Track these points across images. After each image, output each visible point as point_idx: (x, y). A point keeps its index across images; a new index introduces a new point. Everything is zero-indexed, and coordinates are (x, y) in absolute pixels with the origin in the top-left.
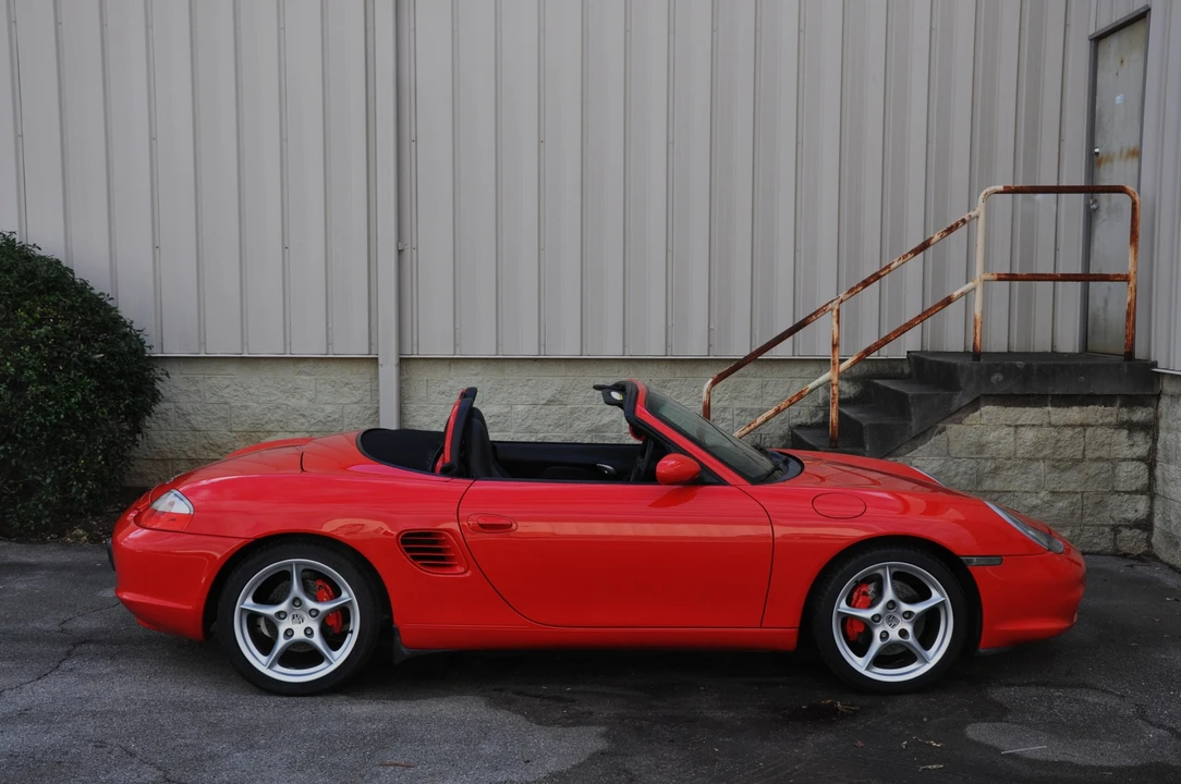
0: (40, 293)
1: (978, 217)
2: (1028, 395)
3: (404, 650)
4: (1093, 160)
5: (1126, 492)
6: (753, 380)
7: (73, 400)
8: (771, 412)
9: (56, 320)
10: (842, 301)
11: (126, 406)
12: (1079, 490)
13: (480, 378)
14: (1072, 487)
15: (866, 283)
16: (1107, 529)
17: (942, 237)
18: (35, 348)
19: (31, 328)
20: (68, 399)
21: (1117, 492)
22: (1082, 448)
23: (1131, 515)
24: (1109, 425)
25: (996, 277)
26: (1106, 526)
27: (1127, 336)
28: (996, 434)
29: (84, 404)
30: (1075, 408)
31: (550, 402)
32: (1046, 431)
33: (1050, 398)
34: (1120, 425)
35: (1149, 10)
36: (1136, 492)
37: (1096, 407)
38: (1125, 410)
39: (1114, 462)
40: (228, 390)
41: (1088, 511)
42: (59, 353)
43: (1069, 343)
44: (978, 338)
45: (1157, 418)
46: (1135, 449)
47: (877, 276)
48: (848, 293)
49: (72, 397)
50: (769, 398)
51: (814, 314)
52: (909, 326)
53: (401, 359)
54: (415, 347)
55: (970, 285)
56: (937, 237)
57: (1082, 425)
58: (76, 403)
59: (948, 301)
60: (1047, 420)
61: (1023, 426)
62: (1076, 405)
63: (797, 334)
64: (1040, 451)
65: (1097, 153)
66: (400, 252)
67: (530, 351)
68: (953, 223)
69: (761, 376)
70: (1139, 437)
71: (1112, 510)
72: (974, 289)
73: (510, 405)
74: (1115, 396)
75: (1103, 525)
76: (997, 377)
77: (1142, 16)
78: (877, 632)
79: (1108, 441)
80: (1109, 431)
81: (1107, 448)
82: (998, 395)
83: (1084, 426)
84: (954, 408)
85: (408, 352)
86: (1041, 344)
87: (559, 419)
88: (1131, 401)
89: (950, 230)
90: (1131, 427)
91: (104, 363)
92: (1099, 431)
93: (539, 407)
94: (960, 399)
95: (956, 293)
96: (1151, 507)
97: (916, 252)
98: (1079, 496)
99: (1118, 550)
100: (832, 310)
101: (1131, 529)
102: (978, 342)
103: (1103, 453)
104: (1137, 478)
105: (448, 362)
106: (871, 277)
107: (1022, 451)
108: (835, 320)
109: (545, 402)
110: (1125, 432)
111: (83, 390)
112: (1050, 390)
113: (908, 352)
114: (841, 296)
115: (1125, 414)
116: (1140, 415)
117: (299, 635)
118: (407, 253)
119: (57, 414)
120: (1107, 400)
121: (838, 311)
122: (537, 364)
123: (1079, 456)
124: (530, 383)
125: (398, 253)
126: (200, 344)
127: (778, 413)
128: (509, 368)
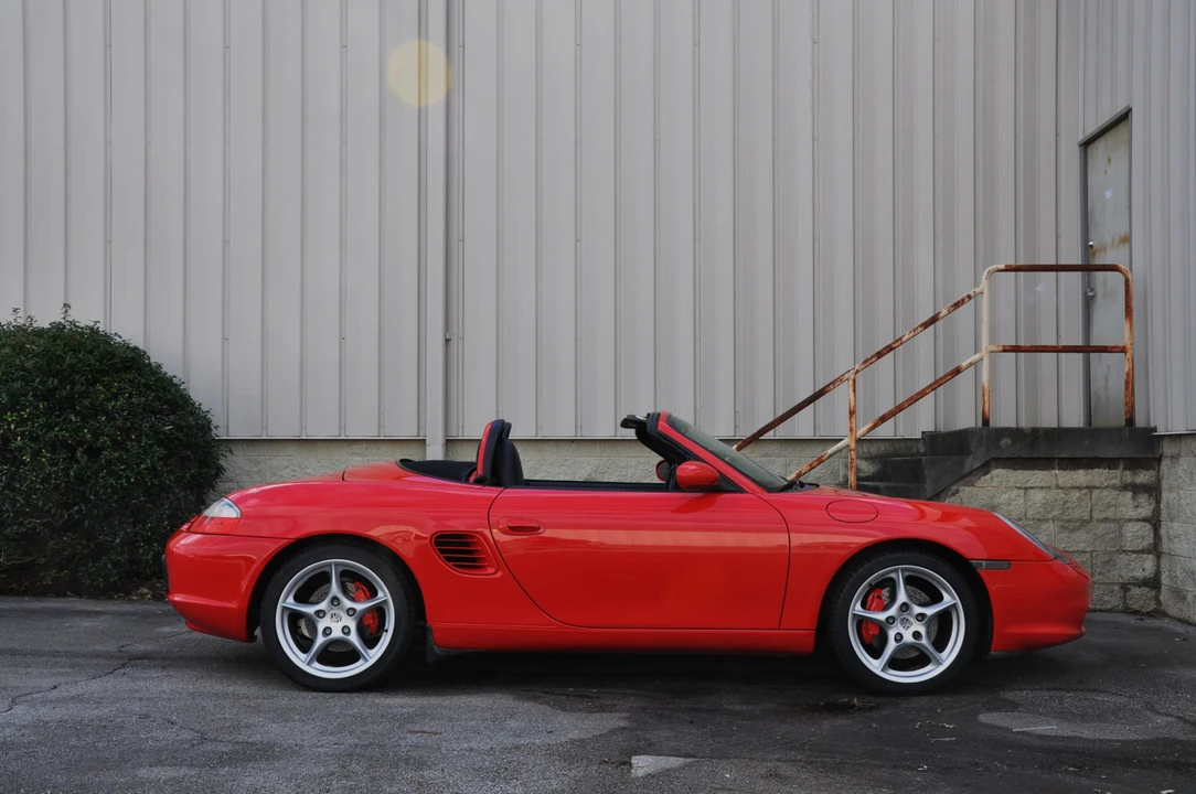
0: (118, 371)
1: (982, 293)
2: (1037, 459)
3: (437, 650)
4: (1088, 250)
5: (1133, 552)
6: (778, 459)
7: (143, 466)
8: (795, 475)
9: (130, 397)
10: (857, 372)
11: (191, 476)
12: (1088, 549)
14: (1081, 546)
15: (880, 355)
16: (1116, 588)
17: (949, 312)
18: (111, 418)
19: (109, 400)
20: (138, 465)
21: (1124, 551)
22: (1089, 509)
23: (1139, 574)
24: (1114, 487)
25: (1001, 349)
26: (1116, 584)
27: (1126, 404)
28: (1007, 496)
29: (152, 470)
30: (1081, 472)
32: (1054, 493)
33: (1056, 461)
34: (1125, 487)
35: (1131, 110)
36: (1142, 551)
37: (1101, 470)
38: (1128, 472)
39: (1120, 522)
40: (287, 471)
41: (1098, 570)
42: (132, 424)
43: (1074, 418)
44: (987, 405)
45: (1159, 481)
46: (1140, 510)
47: (889, 348)
48: (863, 363)
49: (141, 463)
51: (832, 383)
52: (922, 394)
53: (447, 440)
54: (461, 429)
55: (977, 356)
56: (944, 312)
57: (1087, 487)
58: (145, 469)
59: (957, 371)
60: (1055, 482)
61: (1032, 488)
62: (1081, 468)
63: (817, 401)
64: (1049, 512)
65: (1092, 246)
66: (447, 341)
67: (567, 432)
68: (960, 298)
70: (1143, 499)
71: (1120, 568)
72: (981, 359)
74: (1118, 459)
75: (1112, 583)
76: (1006, 441)
77: (1125, 117)
78: (892, 634)
79: (1113, 502)
80: (1115, 493)
81: (1112, 508)
82: (1007, 458)
83: (1091, 488)
84: (966, 471)
85: (455, 434)
86: (1048, 420)
88: (1134, 464)
89: (957, 305)
90: (1136, 489)
91: (172, 434)
92: (1105, 493)
94: (972, 463)
95: (964, 364)
96: (1158, 566)
97: (926, 325)
98: (1088, 555)
99: (1128, 608)
100: (848, 379)
101: (1140, 587)
102: (987, 409)
103: (1110, 513)
104: (1143, 538)
106: (885, 348)
107: (1032, 512)
108: (851, 389)
110: (1129, 494)
111: (152, 457)
112: (1056, 454)
113: (923, 433)
114: (857, 367)
115: (1128, 477)
116: (1143, 477)
117: (337, 633)
118: (453, 343)
119: (128, 478)
120: (1111, 463)
121: (854, 380)
122: (574, 445)
123: (1087, 517)
124: (567, 463)
125: (445, 343)
126: (263, 428)
127: (800, 476)
128: (547, 448)
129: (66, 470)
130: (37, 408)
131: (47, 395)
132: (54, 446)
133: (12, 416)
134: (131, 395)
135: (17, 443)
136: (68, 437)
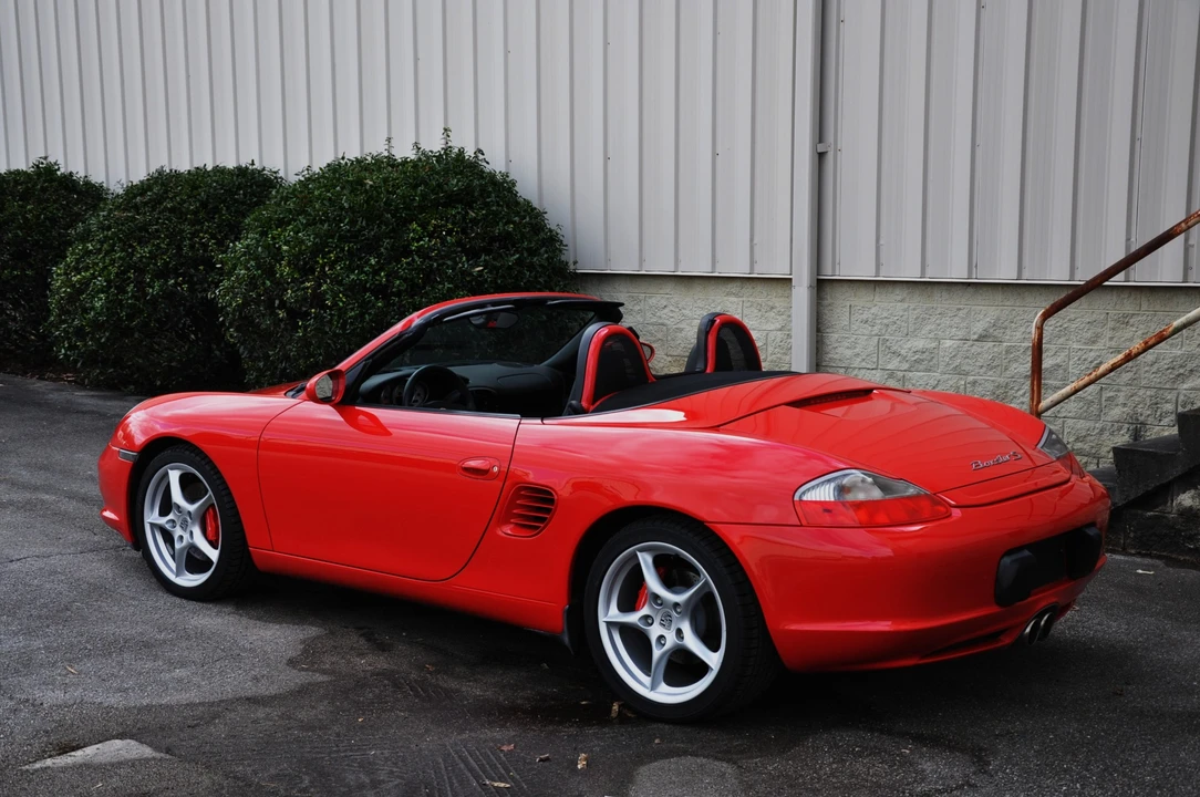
0: (440, 206)
13: (906, 305)
31: (982, 338)
40: (666, 311)
42: (438, 265)
53: (818, 280)
54: (837, 267)
66: (821, 156)
67: (958, 273)
73: (938, 339)
85: (828, 274)
87: (993, 359)
91: (481, 276)
93: (970, 343)
105: (872, 285)
109: (976, 337)
118: (830, 158)
122: (970, 290)
124: (961, 314)
125: (817, 156)
126: (641, 261)
127: (1129, 358)
128: (937, 293)
129: (362, 315)
130: (343, 250)
131: (354, 236)
132: (355, 290)
133: (323, 258)
134: (449, 233)
135: (324, 287)
136: (366, 282)
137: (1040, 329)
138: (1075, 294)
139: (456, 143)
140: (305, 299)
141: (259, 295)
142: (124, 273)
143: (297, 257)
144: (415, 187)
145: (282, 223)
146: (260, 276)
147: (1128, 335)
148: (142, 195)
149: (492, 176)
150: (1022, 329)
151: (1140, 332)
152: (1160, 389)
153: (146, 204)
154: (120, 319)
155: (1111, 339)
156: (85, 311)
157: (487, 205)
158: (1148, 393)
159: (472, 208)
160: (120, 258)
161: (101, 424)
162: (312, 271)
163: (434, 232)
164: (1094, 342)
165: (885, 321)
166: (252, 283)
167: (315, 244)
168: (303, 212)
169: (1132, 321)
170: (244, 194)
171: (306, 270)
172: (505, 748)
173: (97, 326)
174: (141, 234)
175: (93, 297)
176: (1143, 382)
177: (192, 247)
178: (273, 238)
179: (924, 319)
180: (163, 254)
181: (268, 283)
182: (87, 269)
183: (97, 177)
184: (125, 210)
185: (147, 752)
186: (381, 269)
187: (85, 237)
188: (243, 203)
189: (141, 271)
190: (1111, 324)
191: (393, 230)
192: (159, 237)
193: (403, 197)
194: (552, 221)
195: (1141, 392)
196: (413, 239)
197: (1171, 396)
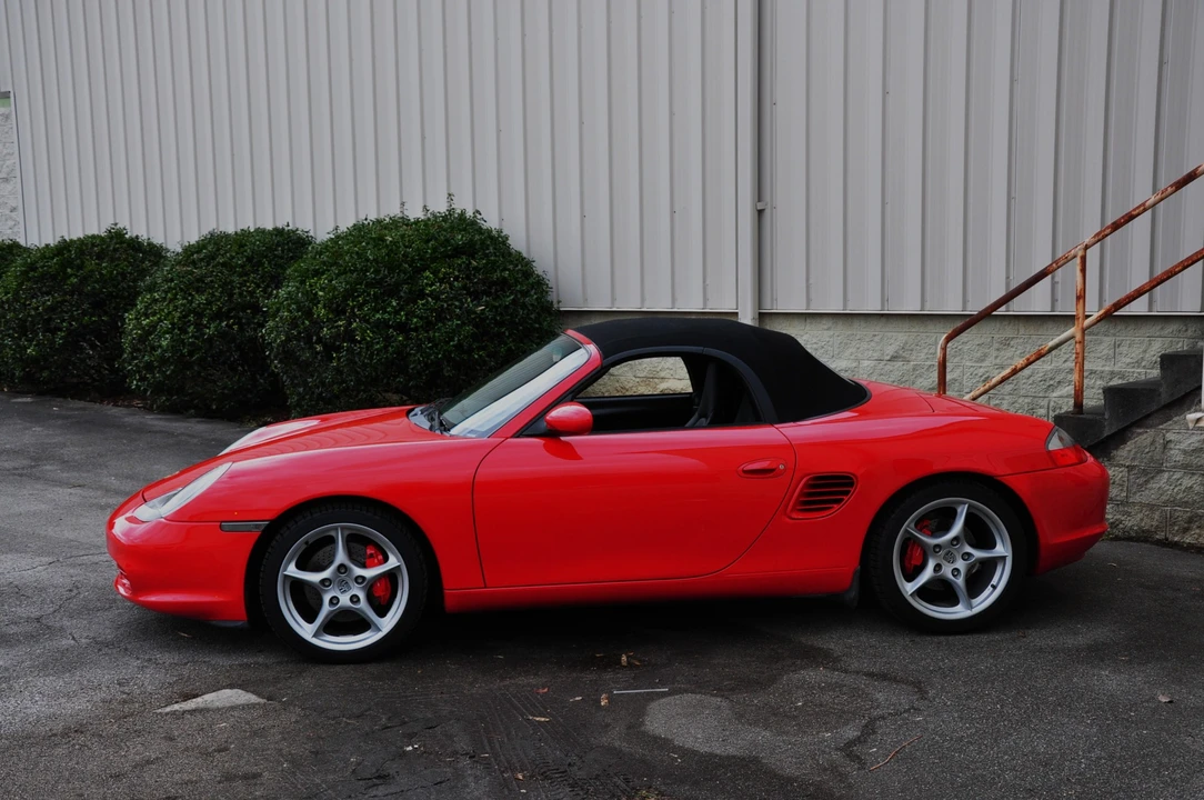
6: (1106, 338)
7: (451, 343)
8: (1008, 371)
10: (1087, 247)
13: (831, 333)
15: (1116, 226)
29: (459, 346)
31: (894, 358)
42: (449, 305)
47: (1129, 217)
48: (1094, 237)
50: (1124, 360)
51: (1054, 264)
53: (760, 313)
54: (775, 302)
58: (454, 346)
66: (760, 212)
67: (873, 307)
69: (1114, 335)
73: (858, 360)
85: (768, 308)
87: (903, 375)
91: (483, 314)
93: (884, 362)
97: (1178, 185)
100: (1076, 256)
105: (804, 317)
106: (1122, 217)
108: (1078, 268)
109: (888, 358)
114: (1087, 241)
118: (767, 214)
121: (1084, 259)
122: (883, 320)
124: (876, 339)
125: (756, 214)
126: (613, 300)
127: (1015, 372)
128: (856, 323)
129: (386, 347)
130: (369, 294)
131: (378, 283)
132: (381, 326)
133: (353, 301)
134: (456, 279)
135: (354, 325)
136: (389, 319)
137: (944, 349)
138: (970, 322)
139: (458, 207)
140: (338, 335)
141: (299, 333)
142: (185, 317)
143: (330, 301)
144: (428, 241)
145: (317, 273)
146: (300, 317)
147: (1009, 354)
148: (197, 252)
149: (489, 231)
150: (926, 351)
151: (1018, 352)
152: (1035, 397)
153: (202, 260)
154: (182, 355)
155: (996, 357)
156: (154, 349)
157: (486, 256)
158: (1026, 401)
159: (474, 258)
160: (182, 305)
161: (171, 441)
162: (344, 312)
163: (444, 278)
164: (983, 361)
165: (815, 346)
166: (294, 323)
167: (346, 290)
168: (335, 264)
169: (1012, 343)
170: (283, 251)
171: (339, 311)
172: (541, 691)
173: (163, 361)
174: (198, 285)
175: (160, 337)
176: (1022, 392)
177: (241, 294)
178: (311, 286)
179: (846, 344)
180: (219, 300)
181: (307, 322)
182: (154, 314)
183: (158, 240)
184: (184, 265)
185: (253, 698)
186: (401, 309)
187: (151, 289)
188: (282, 258)
189: (200, 315)
190: (996, 345)
191: (410, 278)
192: (214, 287)
193: (418, 249)
194: (539, 268)
195: (1020, 400)
196: (427, 284)
197: (1045, 403)
